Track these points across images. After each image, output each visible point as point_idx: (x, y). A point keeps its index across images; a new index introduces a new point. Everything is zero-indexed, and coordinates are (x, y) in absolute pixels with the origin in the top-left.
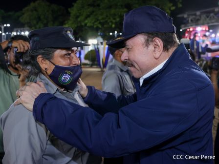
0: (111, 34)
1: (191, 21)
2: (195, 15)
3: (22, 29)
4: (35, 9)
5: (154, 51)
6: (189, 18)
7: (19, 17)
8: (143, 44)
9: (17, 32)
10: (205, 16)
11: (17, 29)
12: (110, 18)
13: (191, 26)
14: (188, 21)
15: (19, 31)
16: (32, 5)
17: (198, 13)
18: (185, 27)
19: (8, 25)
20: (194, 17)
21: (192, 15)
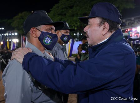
0: (75, 34)
1: (128, 24)
2: (131, 20)
3: (12, 31)
4: (22, 18)
5: (103, 30)
6: (127, 22)
7: (10, 23)
8: (98, 24)
9: (9, 33)
10: (137, 20)
11: (9, 31)
12: (73, 23)
13: (128, 27)
14: (126, 24)
15: (11, 33)
16: (20, 14)
17: (133, 19)
18: (124, 28)
19: (3, 29)
20: (130, 21)
21: (129, 20)
